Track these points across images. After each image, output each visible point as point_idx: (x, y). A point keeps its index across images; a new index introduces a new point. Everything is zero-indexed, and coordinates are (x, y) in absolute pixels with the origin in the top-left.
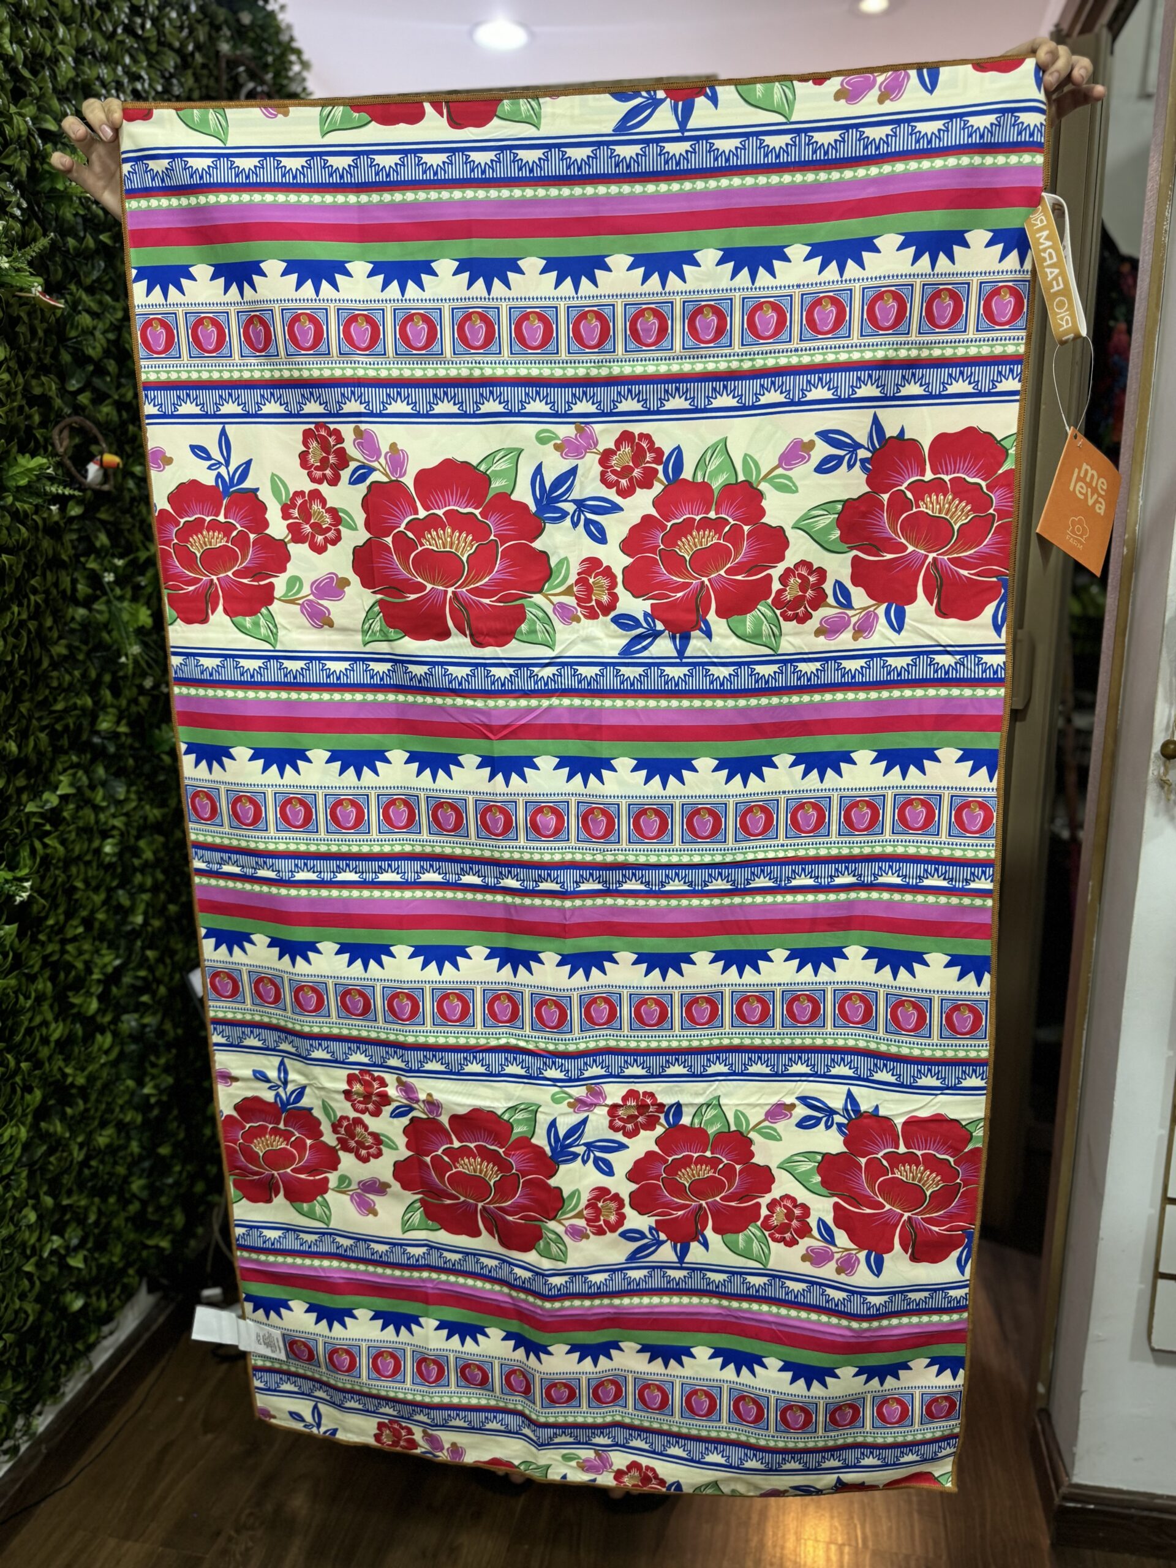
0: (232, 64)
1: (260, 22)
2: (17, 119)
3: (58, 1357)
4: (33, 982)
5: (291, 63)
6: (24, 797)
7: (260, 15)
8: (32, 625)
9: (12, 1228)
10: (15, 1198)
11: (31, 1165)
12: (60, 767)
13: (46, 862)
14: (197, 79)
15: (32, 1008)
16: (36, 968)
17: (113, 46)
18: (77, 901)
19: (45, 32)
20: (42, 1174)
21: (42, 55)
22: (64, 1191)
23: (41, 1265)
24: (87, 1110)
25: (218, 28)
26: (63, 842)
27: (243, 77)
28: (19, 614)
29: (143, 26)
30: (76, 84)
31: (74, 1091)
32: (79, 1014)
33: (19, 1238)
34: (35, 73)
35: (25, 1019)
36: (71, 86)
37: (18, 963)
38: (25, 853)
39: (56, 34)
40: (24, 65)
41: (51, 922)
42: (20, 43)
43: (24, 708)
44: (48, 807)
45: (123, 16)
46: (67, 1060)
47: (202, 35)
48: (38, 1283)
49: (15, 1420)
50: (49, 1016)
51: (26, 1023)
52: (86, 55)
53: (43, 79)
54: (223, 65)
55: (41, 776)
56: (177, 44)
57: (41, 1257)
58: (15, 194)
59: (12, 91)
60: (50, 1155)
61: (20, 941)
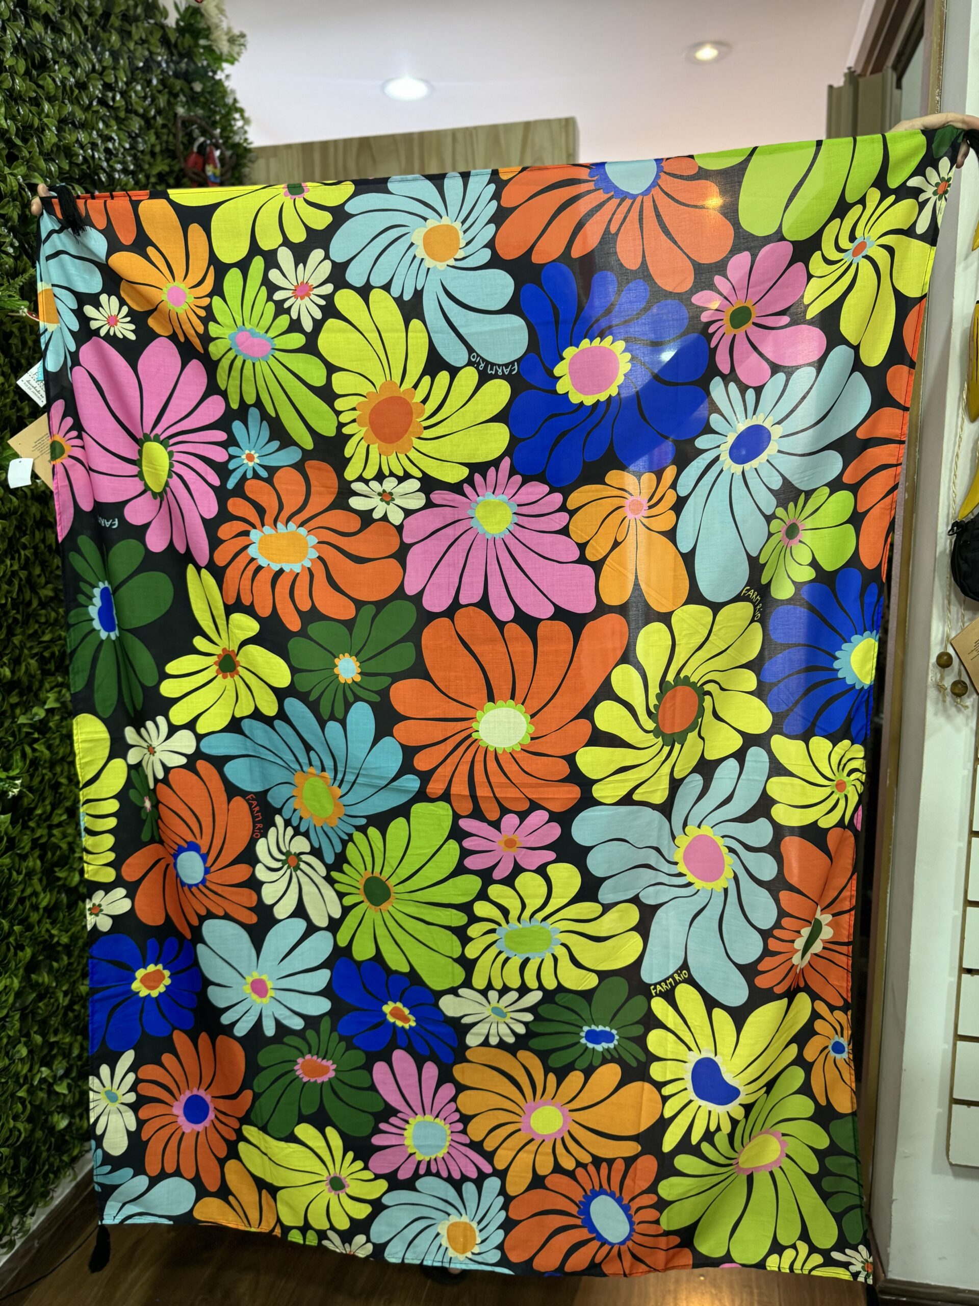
0: (187, 123)
1: (209, 90)
2: (10, 178)
3: (47, 1167)
4: (25, 861)
5: (235, 119)
6: (18, 711)
7: (209, 84)
8: (23, 574)
9: (7, 1061)
10: (9, 1037)
11: (23, 1010)
12: (47, 686)
13: (35, 764)
14: (158, 137)
15: (24, 881)
16: (27, 849)
17: (89, 115)
18: (61, 794)
19: (34, 109)
20: (33, 1018)
21: (31, 126)
22: (51, 1031)
23: (31, 1091)
24: (70, 964)
25: (176, 96)
26: (49, 747)
27: (197, 132)
28: (11, 565)
29: (114, 99)
30: (58, 147)
31: (60, 948)
32: (64, 885)
33: (13, 1069)
34: (25, 141)
35: (17, 890)
36: (55, 149)
37: (12, 844)
38: (17, 756)
39: (43, 110)
40: (17, 135)
41: (39, 812)
42: (13, 118)
43: (16, 640)
44: (37, 718)
45: (97, 92)
46: (53, 923)
47: (162, 102)
48: (29, 1106)
49: (11, 1220)
50: (39, 888)
51: (19, 894)
52: (67, 124)
53: (32, 146)
54: (179, 124)
55: (32, 694)
56: (141, 111)
57: (32, 1085)
58: (8, 236)
59: (7, 156)
60: (40, 1001)
61: (13, 828)
